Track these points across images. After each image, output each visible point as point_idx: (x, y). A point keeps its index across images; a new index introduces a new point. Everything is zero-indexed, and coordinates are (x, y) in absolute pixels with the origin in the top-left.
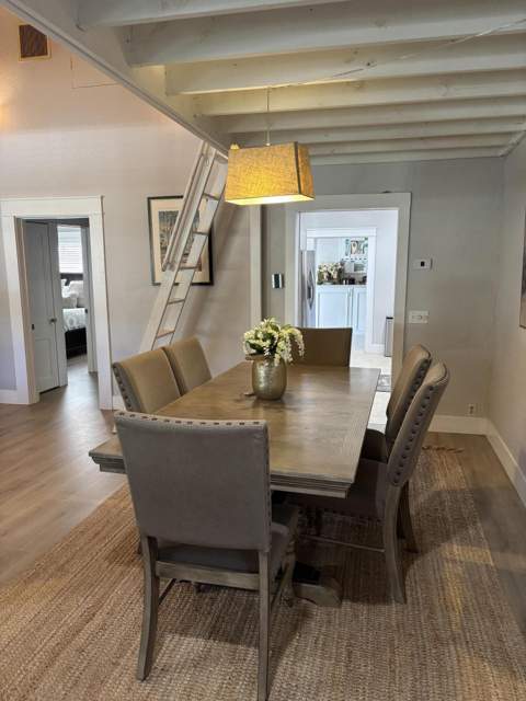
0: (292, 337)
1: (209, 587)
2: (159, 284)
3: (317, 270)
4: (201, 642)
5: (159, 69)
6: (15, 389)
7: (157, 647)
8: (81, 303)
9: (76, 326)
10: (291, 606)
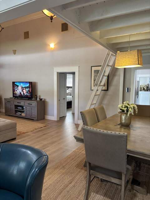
0: (134, 107)
1: (105, 180)
2: (93, 90)
3: (140, 86)
4: (102, 197)
5: (98, 32)
6: (54, 116)
7: (89, 196)
8: (71, 94)
9: (69, 100)
10: (130, 192)
